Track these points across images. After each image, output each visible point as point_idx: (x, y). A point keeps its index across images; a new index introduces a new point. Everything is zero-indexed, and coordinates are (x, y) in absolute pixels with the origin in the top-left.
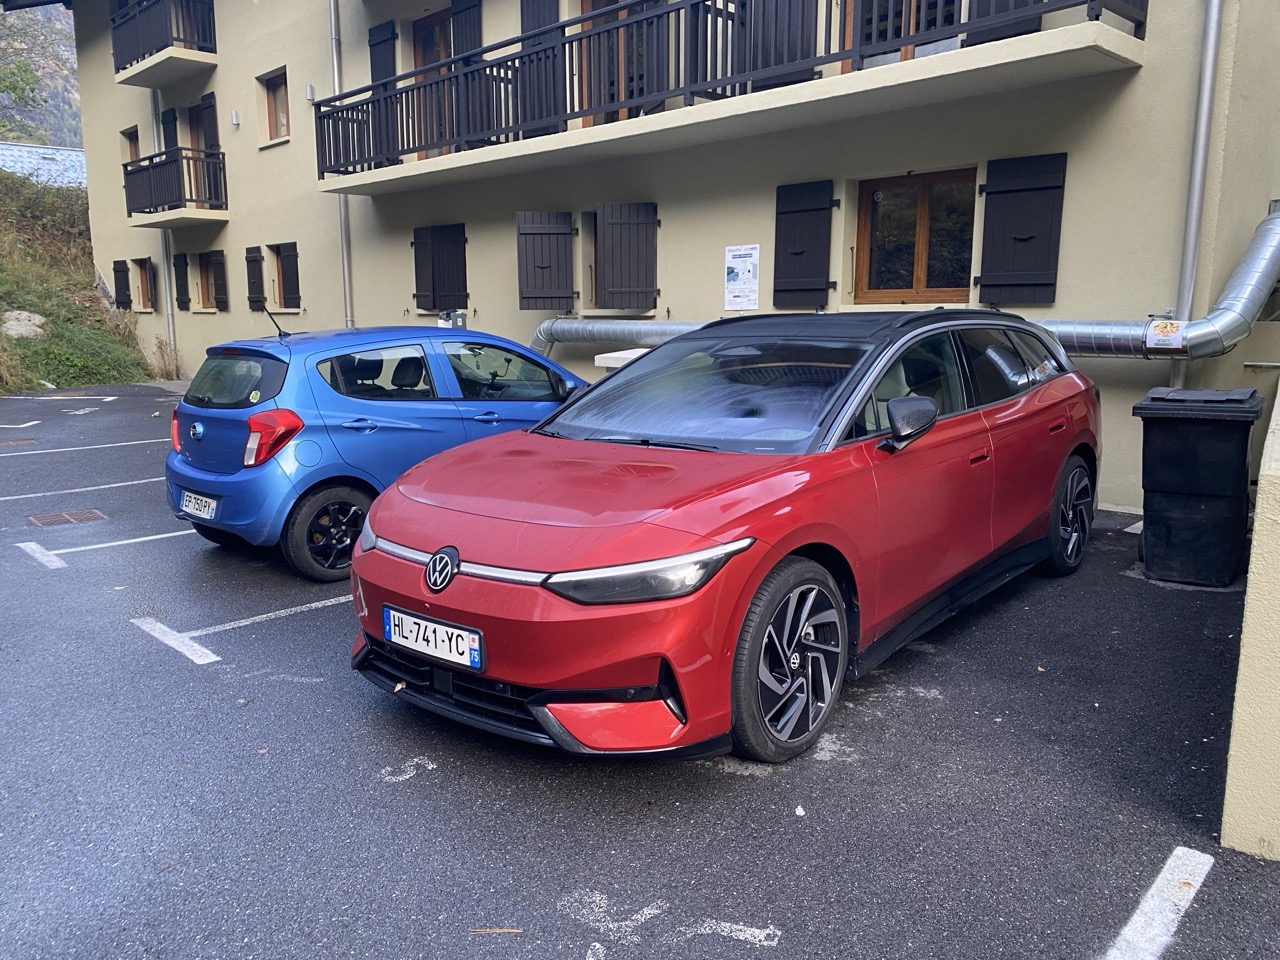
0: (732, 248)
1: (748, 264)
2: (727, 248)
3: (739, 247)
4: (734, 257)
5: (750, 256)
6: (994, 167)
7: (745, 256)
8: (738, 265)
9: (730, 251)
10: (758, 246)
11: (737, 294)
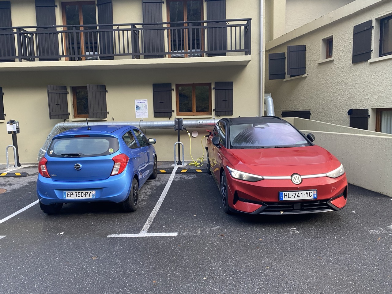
0: (137, 100)
1: (144, 105)
2: (135, 100)
3: (140, 100)
4: (138, 103)
5: (144, 102)
6: (216, 84)
7: (142, 103)
8: (139, 105)
9: (136, 101)
10: (147, 100)
11: (140, 113)
